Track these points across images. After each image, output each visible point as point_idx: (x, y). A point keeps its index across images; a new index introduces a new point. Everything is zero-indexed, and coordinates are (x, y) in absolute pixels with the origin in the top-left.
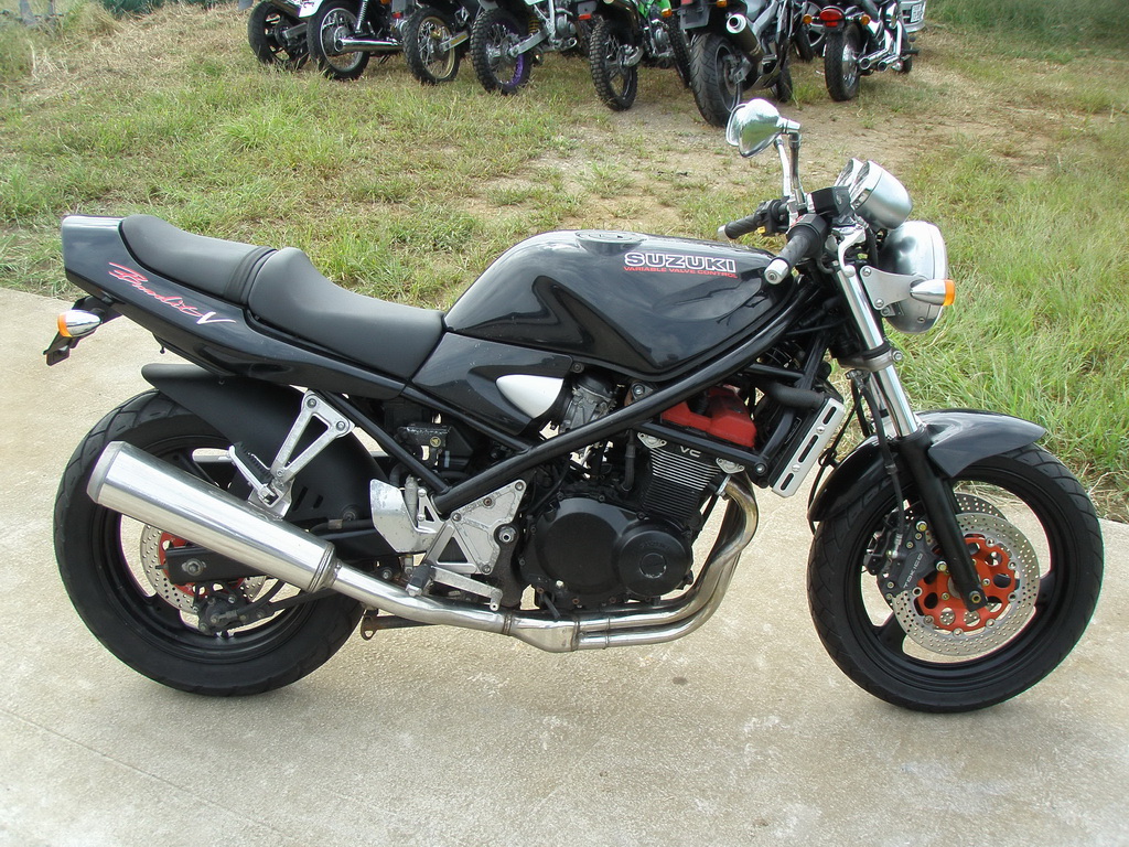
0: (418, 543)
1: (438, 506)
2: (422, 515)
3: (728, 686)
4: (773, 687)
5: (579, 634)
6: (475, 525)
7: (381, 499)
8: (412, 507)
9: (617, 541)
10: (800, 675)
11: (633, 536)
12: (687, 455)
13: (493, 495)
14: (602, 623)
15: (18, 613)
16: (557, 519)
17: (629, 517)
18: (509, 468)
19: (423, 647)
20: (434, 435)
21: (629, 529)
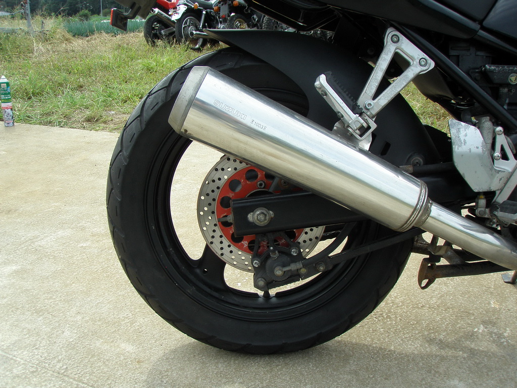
8: (490, 146)
15: (57, 291)
20: (513, 72)
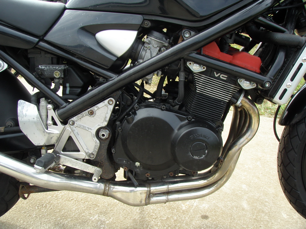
0: (48, 140)
1: (60, 116)
2: (50, 122)
3: (231, 219)
4: (255, 219)
5: (150, 195)
6: (84, 128)
7: (24, 112)
8: (44, 117)
9: (174, 135)
10: (267, 211)
11: (184, 131)
12: (218, 78)
13: (95, 108)
14: (164, 188)
16: (134, 121)
17: (182, 120)
18: (104, 90)
19: (69, 200)
20: (56, 70)
21: (181, 127)
